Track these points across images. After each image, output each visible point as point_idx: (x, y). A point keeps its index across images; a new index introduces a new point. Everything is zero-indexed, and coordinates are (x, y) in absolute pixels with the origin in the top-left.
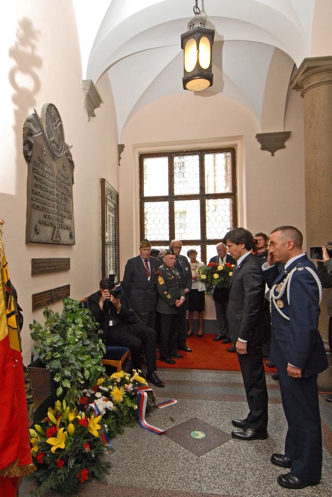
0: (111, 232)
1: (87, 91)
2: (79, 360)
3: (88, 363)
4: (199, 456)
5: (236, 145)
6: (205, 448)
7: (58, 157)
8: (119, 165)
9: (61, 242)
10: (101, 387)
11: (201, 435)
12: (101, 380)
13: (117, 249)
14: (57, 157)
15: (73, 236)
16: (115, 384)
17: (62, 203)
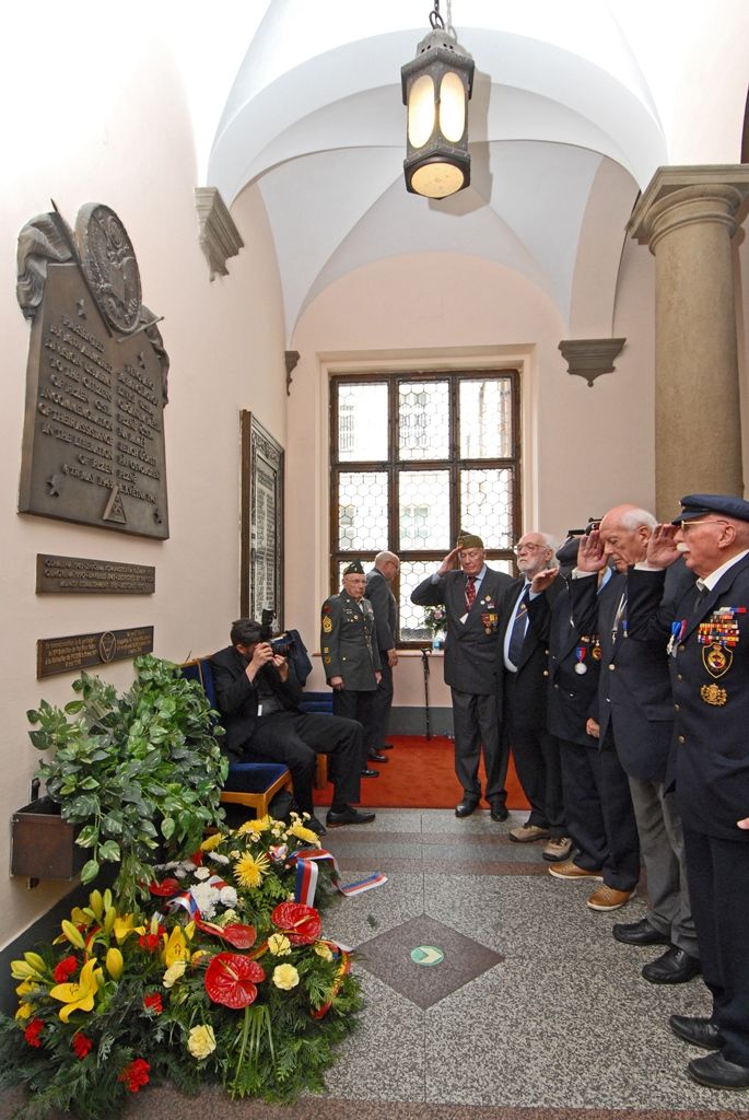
0: (266, 528)
1: (207, 213)
2: (152, 795)
3: (173, 802)
4: (425, 1008)
5: (521, 364)
6: (439, 988)
7: (121, 332)
8: (289, 394)
9: (127, 527)
10: (213, 855)
11: (432, 956)
12: (218, 838)
13: (278, 563)
14: (117, 330)
15: (163, 518)
16: (248, 846)
17: (133, 438)
